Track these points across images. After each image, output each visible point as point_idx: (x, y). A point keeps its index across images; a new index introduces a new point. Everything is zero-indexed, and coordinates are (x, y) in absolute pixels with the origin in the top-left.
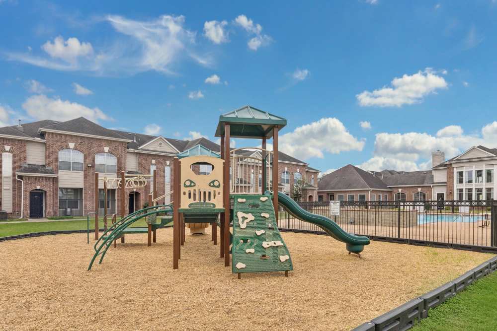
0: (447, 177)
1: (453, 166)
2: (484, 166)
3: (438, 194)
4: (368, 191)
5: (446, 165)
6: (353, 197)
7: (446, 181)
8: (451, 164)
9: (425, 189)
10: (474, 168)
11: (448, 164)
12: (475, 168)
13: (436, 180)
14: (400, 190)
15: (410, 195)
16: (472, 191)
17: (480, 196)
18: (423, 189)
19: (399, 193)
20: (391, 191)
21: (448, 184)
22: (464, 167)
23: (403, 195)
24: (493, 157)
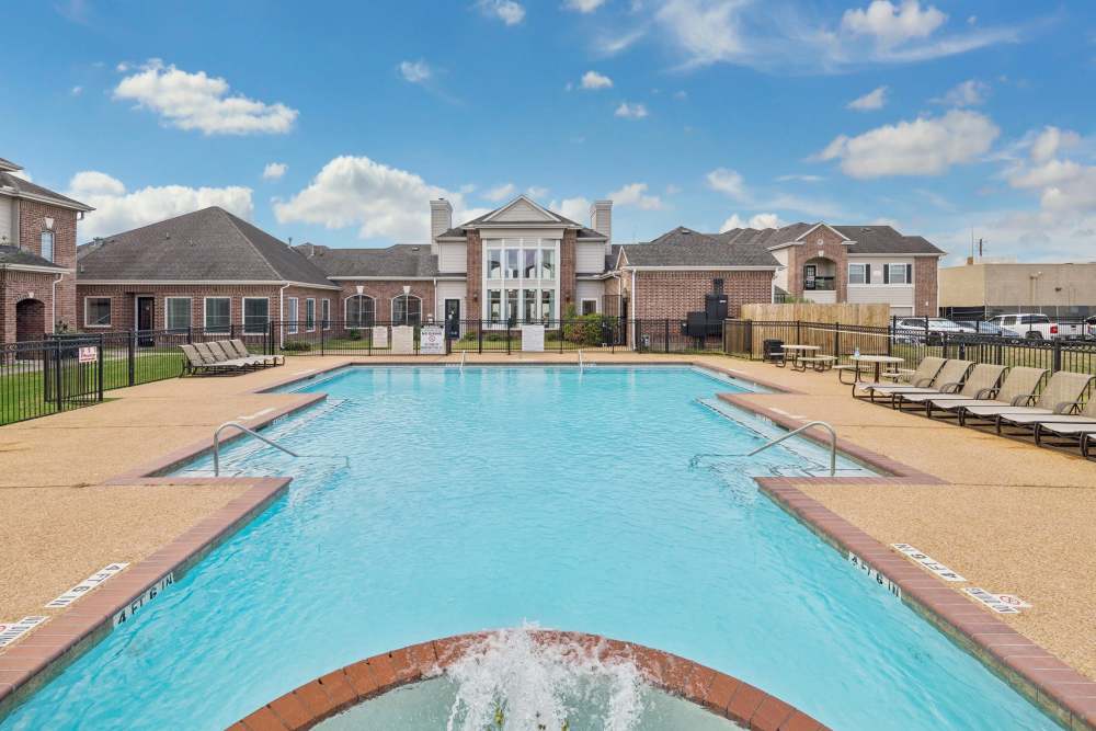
0: (468, 261)
1: (483, 235)
2: (539, 241)
3: (447, 301)
4: (276, 288)
5: (465, 233)
6: (224, 306)
7: (465, 270)
8: (477, 231)
9: (418, 288)
10: (521, 244)
11: (472, 232)
12: (524, 244)
13: (443, 267)
14: (360, 289)
15: (386, 303)
16: (516, 296)
17: (532, 306)
18: (417, 288)
19: (357, 297)
20: (337, 291)
21: (471, 277)
22: (503, 241)
23: (368, 304)
24: (555, 222)
